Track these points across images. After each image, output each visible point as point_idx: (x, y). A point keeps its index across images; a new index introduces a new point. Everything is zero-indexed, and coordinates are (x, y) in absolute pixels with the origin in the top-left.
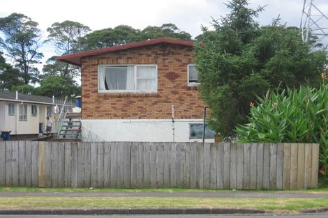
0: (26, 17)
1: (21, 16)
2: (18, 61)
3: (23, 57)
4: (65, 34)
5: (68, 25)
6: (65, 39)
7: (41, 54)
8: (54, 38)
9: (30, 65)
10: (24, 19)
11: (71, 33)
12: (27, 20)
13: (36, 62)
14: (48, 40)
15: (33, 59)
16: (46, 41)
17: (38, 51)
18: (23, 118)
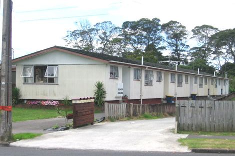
0: (178, 23)
1: (175, 22)
2: (173, 50)
3: (177, 47)
4: (203, 33)
5: (205, 27)
6: (204, 36)
7: (188, 46)
8: (196, 36)
9: (181, 53)
10: (177, 24)
11: (206, 32)
12: (179, 25)
13: (184, 51)
14: (193, 37)
15: (183, 49)
16: (192, 38)
17: (186, 44)
18: (201, 85)
